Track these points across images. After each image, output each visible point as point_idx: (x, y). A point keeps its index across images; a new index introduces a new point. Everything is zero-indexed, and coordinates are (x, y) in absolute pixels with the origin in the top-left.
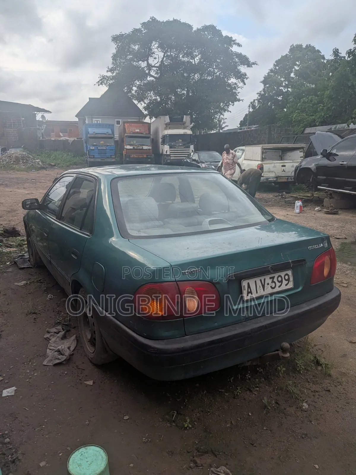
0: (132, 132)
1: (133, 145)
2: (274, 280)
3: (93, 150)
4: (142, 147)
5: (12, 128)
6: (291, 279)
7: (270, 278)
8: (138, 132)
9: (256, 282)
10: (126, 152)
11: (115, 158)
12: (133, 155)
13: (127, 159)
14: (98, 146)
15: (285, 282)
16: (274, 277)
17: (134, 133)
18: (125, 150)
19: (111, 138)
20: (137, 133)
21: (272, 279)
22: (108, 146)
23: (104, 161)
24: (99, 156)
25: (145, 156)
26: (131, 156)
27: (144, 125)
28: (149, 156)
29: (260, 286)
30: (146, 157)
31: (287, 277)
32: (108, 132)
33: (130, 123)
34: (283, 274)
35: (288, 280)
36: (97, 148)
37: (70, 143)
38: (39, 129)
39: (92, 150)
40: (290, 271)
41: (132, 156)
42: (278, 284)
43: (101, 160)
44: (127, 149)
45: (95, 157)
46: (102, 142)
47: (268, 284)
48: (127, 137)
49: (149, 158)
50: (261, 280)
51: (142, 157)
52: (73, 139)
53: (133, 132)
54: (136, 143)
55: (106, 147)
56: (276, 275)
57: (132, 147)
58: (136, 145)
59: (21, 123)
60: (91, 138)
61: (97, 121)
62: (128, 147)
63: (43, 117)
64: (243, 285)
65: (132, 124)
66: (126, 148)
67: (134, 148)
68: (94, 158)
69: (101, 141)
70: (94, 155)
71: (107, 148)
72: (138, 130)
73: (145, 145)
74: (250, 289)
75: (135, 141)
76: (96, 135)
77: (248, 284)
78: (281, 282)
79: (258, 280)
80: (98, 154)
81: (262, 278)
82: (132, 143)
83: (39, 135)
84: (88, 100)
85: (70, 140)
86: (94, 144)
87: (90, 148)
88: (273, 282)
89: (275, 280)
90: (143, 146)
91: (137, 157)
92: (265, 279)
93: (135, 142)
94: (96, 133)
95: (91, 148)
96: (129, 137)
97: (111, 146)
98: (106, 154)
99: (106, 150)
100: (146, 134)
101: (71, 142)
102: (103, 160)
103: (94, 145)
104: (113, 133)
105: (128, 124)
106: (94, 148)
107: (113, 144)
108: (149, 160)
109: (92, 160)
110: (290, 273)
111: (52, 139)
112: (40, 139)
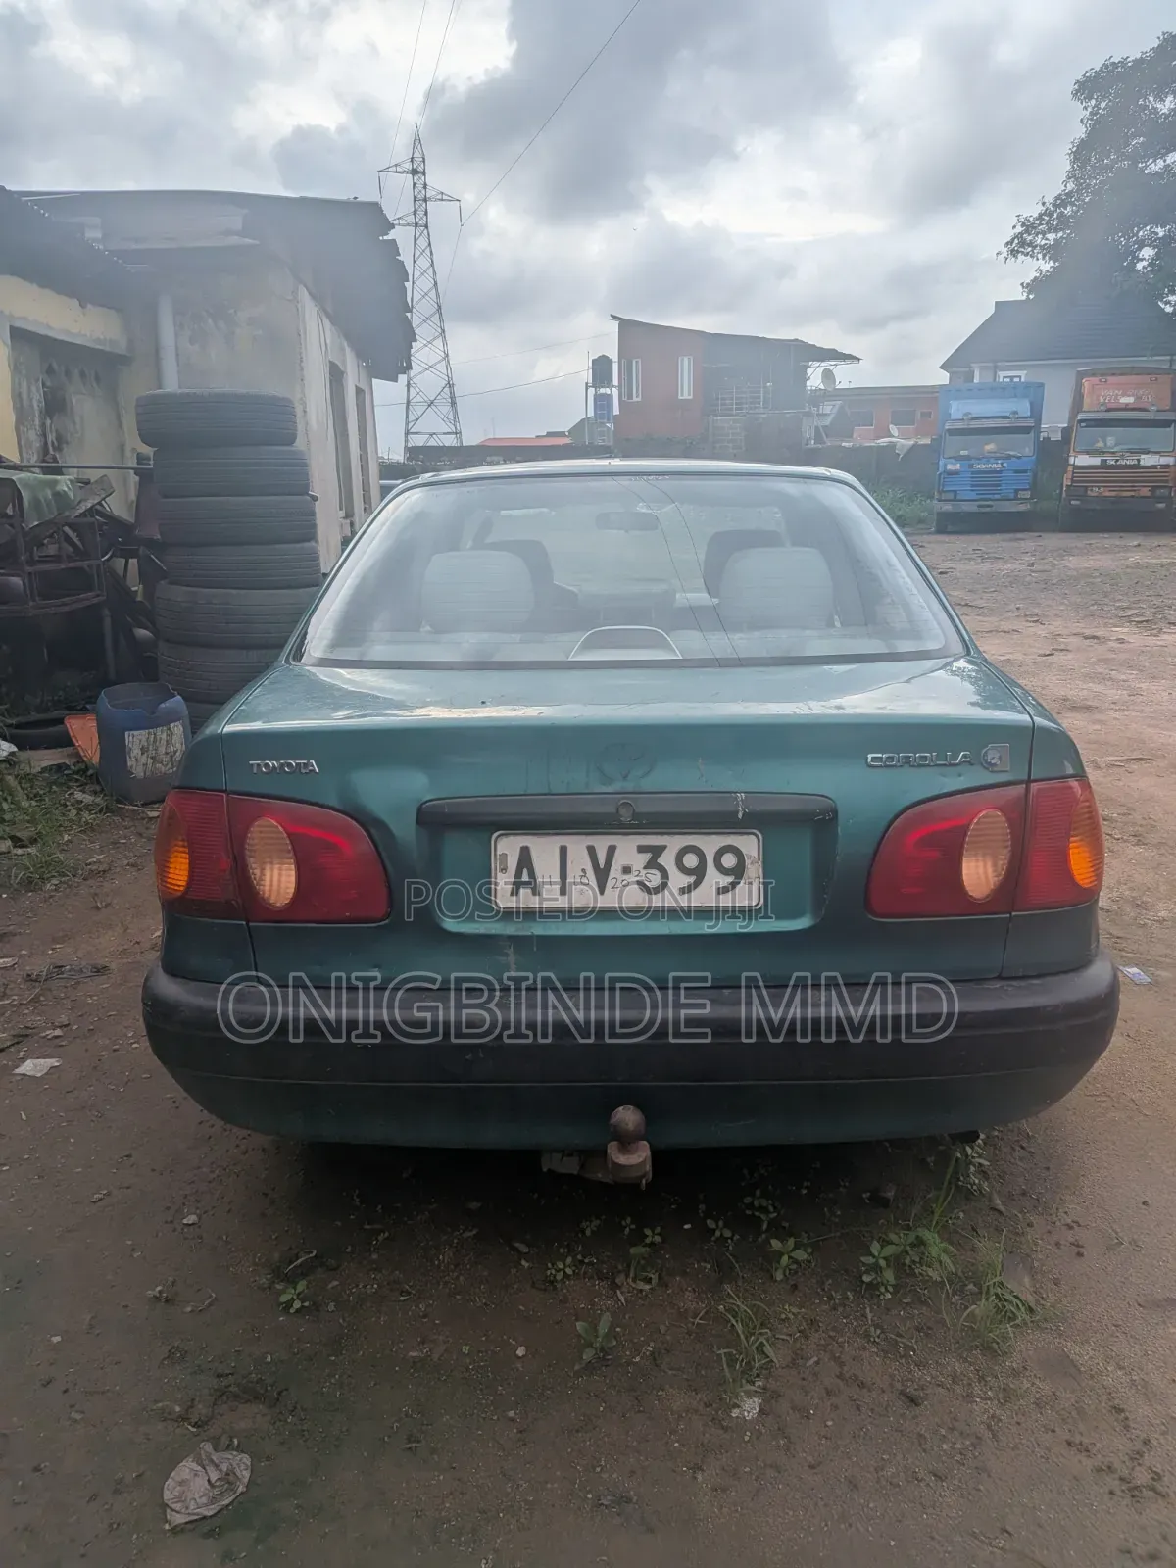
0: (1102, 408)
1: (1104, 452)
2: (661, 861)
3: (956, 473)
4: (1139, 460)
5: (732, 415)
6: (754, 871)
7: (641, 849)
8: (1127, 404)
9: (563, 851)
10: (1072, 479)
11: (1032, 498)
12: (1099, 488)
13: (1073, 502)
14: (972, 462)
15: (714, 878)
16: (664, 847)
17: (1109, 410)
18: (1070, 469)
19: (1026, 430)
20: (1126, 408)
21: (647, 856)
22: (1009, 457)
23: (988, 509)
24: (973, 495)
25: (1145, 492)
26: (1089, 492)
27: (1157, 379)
28: (1159, 492)
29: (583, 871)
30: (1149, 494)
31: (729, 861)
32: (1016, 412)
33: (1102, 375)
34: (710, 844)
35: (738, 872)
36: (971, 466)
37: (899, 455)
38: (809, 414)
39: (951, 473)
40: (753, 837)
41: (1094, 492)
42: (677, 880)
43: (979, 506)
44: (1076, 467)
45: (959, 497)
46: (990, 447)
47: (627, 870)
48: (1083, 425)
49: (1161, 499)
50: (591, 850)
51: (1133, 493)
52: (912, 442)
53: (1110, 405)
54: (1116, 445)
55: (1002, 464)
56: (674, 843)
57: (1096, 461)
58: (1113, 453)
59: (759, 397)
60: (952, 432)
61: (1012, 378)
62: (1083, 460)
63: (828, 375)
64: (498, 853)
65: (1111, 379)
66: (1074, 465)
67: (1104, 465)
68: (955, 500)
69: (986, 444)
70: (955, 492)
71: (1005, 465)
72: (1131, 400)
73: (1148, 452)
74: (532, 874)
75: (1111, 439)
76: (973, 423)
77: (525, 852)
78: (699, 873)
79: (577, 846)
80: (973, 486)
81: (601, 844)
82: (1100, 444)
83: (808, 433)
84: (992, 310)
85: (903, 445)
86: (962, 453)
87: (945, 465)
88: (652, 864)
89: (667, 860)
90: (1143, 456)
91: (1113, 494)
92: (611, 850)
93: (1111, 441)
94: (974, 415)
95: (950, 467)
96: (1092, 423)
97: (1019, 457)
98: (999, 485)
99: (1000, 472)
100: (1158, 411)
101: (905, 450)
102: (988, 506)
103: (958, 458)
104: (1036, 413)
105: (1095, 380)
106: (958, 467)
107: (1028, 450)
108: (1161, 505)
109: (948, 507)
110: (749, 845)
111: (843, 444)
112: (809, 446)
